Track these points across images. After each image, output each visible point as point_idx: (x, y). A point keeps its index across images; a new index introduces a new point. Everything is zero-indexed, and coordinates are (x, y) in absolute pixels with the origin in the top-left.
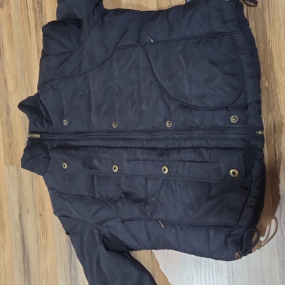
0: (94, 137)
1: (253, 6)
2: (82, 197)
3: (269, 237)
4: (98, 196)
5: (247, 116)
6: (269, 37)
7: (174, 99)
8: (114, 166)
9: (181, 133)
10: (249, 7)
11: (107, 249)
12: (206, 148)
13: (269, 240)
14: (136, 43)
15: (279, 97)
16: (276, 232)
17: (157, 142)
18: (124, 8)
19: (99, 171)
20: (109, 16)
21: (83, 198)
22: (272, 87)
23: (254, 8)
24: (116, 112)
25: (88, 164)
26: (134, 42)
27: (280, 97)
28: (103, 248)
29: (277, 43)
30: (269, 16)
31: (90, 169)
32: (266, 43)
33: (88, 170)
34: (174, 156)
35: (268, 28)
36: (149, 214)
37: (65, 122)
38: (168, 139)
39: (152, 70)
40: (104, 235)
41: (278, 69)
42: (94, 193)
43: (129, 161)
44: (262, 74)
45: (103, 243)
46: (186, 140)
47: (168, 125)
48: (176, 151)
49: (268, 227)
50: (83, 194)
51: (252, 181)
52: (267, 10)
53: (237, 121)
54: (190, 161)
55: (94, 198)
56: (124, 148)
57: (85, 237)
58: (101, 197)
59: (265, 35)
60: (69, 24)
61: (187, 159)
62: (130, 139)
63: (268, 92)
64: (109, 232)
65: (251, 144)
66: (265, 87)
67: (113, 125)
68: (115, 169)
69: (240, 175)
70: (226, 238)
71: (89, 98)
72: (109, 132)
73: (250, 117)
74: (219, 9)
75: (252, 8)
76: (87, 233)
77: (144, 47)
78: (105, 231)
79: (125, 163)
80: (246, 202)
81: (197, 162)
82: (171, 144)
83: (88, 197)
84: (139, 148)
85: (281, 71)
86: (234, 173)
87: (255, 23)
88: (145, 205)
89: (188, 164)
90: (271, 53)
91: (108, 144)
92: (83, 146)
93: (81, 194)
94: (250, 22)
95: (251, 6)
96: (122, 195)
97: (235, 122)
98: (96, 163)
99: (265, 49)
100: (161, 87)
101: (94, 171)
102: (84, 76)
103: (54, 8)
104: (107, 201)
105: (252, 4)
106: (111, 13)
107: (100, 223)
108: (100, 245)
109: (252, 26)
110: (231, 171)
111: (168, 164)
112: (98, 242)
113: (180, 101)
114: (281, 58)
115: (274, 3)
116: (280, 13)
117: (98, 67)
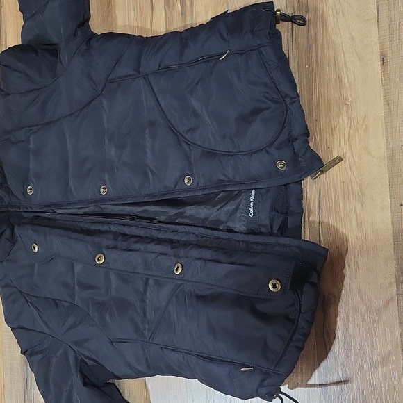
2: (56, 303)
8: (99, 256)
14: (135, 73)
18: (119, 32)
26: (132, 72)
29: (326, 92)
30: (317, 56)
32: (311, 91)
35: (314, 72)
37: (30, 190)
40: (82, 360)
41: (326, 128)
45: (81, 372)
51: (301, 312)
52: (314, 49)
59: (310, 81)
60: (39, 51)
68: (99, 260)
72: (95, 201)
77: (146, 77)
83: (64, 303)
85: (330, 130)
87: (298, 64)
88: (143, 322)
90: (318, 106)
93: (55, 297)
99: (310, 100)
103: (19, 25)
109: (293, 66)
112: (73, 369)
114: (331, 112)
115: (323, 39)
116: (330, 54)
117: (82, 109)
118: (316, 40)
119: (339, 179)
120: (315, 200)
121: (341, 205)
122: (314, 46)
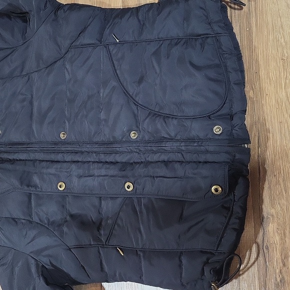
0: (34, 149)
1: (238, 9)
3: (249, 265)
4: (35, 219)
5: (233, 127)
6: (255, 43)
7: (143, 106)
8: (60, 184)
9: (149, 145)
10: (233, 11)
11: (47, 283)
12: (181, 162)
13: (249, 268)
14: (98, 42)
15: (265, 108)
16: (257, 258)
17: (118, 155)
19: (40, 190)
20: (64, 10)
21: (16, 222)
22: (257, 97)
23: (239, 11)
24: (66, 121)
25: (25, 181)
26: (94, 41)
27: (267, 108)
28: (42, 282)
29: (265, 50)
30: (256, 21)
31: (28, 186)
32: (252, 49)
33: (26, 188)
34: (140, 170)
35: (254, 34)
36: (103, 239)
38: (132, 152)
39: (116, 73)
40: (43, 266)
41: (265, 78)
42: (30, 216)
43: (80, 177)
44: (246, 82)
46: (155, 153)
47: (133, 135)
48: (142, 165)
49: (248, 253)
50: (16, 217)
51: (235, 201)
52: (254, 15)
53: (220, 132)
54: (160, 177)
55: (31, 222)
56: (74, 162)
57: (17, 269)
58: (40, 220)
59: (250, 41)
61: (156, 175)
62: (82, 153)
63: (253, 103)
64: (51, 263)
65: (236, 158)
66: (249, 97)
67: (62, 135)
68: (60, 187)
69: (223, 192)
70: (203, 267)
71: (31, 103)
72: (56, 144)
73: (236, 128)
74: (201, 8)
75: (236, 11)
76: (20, 264)
77: (107, 46)
78: (45, 261)
79: (75, 180)
80: (228, 223)
81: (169, 178)
82: (136, 158)
83: (23, 221)
84: (94, 162)
85: (269, 81)
86: (216, 190)
87: (240, 28)
88: (99, 229)
89: (157, 180)
90: (257, 61)
91: (53, 157)
92: (20, 160)
93: (15, 216)
94: (234, 26)
95: (235, 9)
96: (68, 218)
97: (219, 133)
98: (36, 180)
99: (251, 56)
100: (126, 93)
101: (33, 189)
102: (26, 78)
104: (48, 225)
105: (236, 7)
106: (66, 8)
107: (39, 252)
108: (37, 278)
109: (236, 30)
110: (213, 188)
111: (133, 180)
112: (35, 275)
113: (150, 109)
114: (269, 66)
115: (262, 7)
116: (269, 18)
117: (47, 68)
118: (255, 9)
119: (276, 121)
120: (255, 137)
121: (278, 141)
122: (254, 13)
